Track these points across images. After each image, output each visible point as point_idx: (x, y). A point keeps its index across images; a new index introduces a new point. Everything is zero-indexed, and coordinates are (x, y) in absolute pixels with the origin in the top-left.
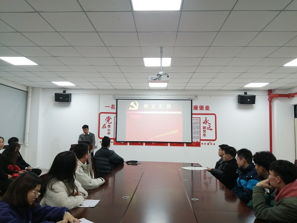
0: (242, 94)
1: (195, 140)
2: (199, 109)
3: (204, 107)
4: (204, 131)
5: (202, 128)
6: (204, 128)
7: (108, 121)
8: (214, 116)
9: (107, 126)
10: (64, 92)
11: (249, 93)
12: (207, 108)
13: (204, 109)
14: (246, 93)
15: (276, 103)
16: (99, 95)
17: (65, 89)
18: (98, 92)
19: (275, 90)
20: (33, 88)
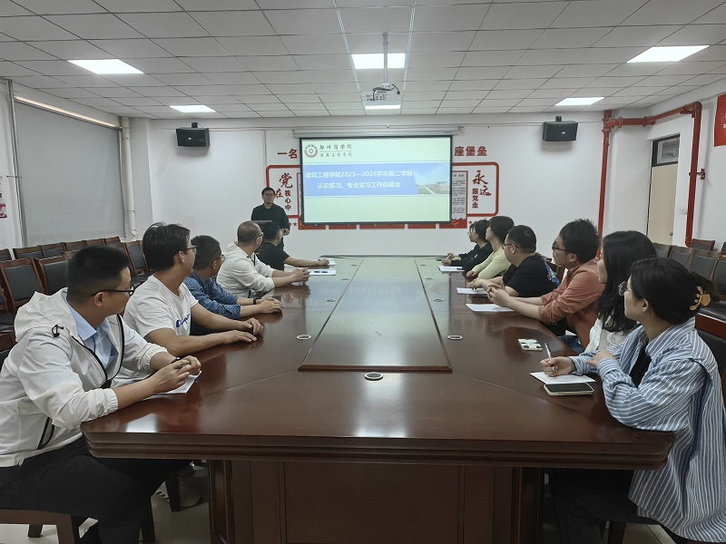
0: (552, 120)
1: (457, 216)
2: (465, 153)
3: (476, 149)
4: (475, 198)
5: (470, 191)
6: (475, 191)
7: (285, 182)
8: (494, 167)
9: (283, 193)
10: (195, 125)
11: (566, 119)
12: (482, 151)
13: (476, 153)
14: (559, 119)
15: (619, 138)
16: (264, 130)
17: (195, 120)
18: (262, 123)
19: (617, 110)
20: (131, 119)
